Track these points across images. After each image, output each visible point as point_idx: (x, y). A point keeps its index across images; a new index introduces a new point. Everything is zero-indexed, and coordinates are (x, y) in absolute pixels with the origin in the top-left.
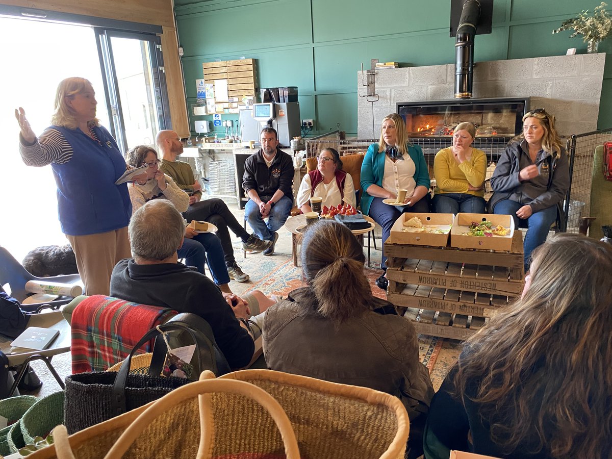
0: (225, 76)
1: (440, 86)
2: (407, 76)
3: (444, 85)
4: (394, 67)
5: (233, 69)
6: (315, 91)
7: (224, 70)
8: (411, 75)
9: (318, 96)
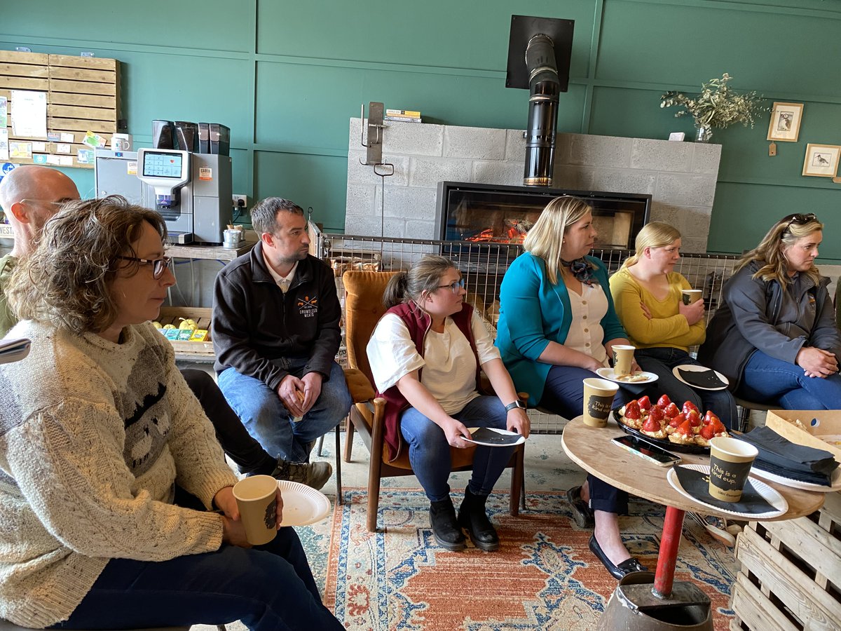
0: (41, 84)
1: (493, 163)
2: (440, 139)
3: (500, 163)
4: (420, 120)
5: (64, 73)
6: (255, 142)
7: (40, 72)
8: (448, 138)
9: (261, 155)
